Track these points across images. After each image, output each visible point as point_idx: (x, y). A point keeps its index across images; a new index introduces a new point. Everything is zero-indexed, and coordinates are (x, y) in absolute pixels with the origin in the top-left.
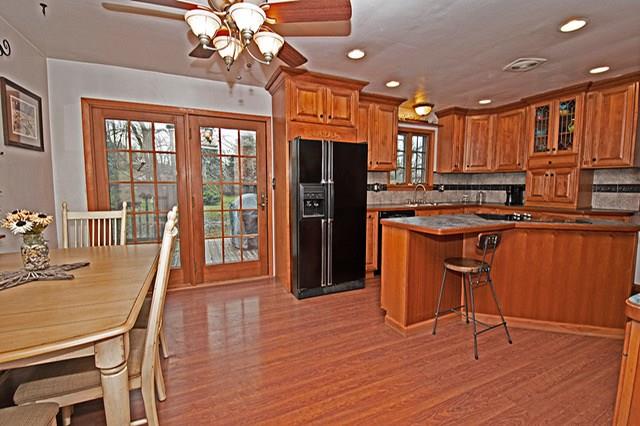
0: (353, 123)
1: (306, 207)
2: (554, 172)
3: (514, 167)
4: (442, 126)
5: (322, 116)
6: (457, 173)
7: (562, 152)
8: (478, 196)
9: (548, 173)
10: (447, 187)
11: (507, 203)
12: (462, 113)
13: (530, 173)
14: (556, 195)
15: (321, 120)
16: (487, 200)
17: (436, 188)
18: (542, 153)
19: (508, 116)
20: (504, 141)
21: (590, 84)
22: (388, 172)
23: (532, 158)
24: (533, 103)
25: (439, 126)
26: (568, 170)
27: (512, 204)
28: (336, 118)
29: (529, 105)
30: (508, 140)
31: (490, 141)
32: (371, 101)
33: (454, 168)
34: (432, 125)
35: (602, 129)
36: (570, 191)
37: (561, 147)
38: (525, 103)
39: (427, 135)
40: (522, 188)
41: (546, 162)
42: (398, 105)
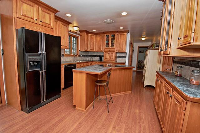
0: (52, 27)
1: (30, 65)
2: (110, 52)
3: (101, 51)
4: (81, 35)
5: (36, 20)
6: (86, 51)
7: (112, 48)
8: (91, 59)
9: (109, 53)
10: (83, 56)
11: (99, 61)
12: (87, 32)
13: (105, 52)
14: (111, 59)
15: (36, 22)
16: (93, 60)
17: (80, 56)
18: (108, 48)
19: (99, 36)
20: (98, 43)
21: (118, 31)
22: (64, 49)
23: (105, 48)
24: (106, 34)
25: (80, 35)
26: (113, 52)
27: (100, 61)
28: (44, 23)
29: (104, 34)
30: (99, 43)
31: (95, 43)
32: (58, 20)
33: (85, 50)
34: (78, 34)
35: (120, 43)
36: (114, 57)
37: (112, 46)
38: (103, 33)
39: (76, 38)
40: (103, 56)
41: (108, 50)
42: (68, 24)
